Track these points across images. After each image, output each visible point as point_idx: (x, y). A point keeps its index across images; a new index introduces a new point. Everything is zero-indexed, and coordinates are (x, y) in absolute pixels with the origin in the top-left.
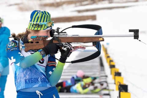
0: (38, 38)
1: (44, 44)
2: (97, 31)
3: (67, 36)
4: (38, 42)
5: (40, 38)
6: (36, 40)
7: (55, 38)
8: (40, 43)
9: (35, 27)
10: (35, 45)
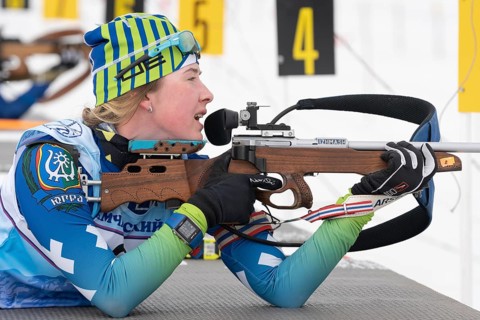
0: (163, 148)
1: (188, 179)
2: (415, 126)
3: (295, 143)
4: (162, 169)
5: (171, 149)
6: (153, 157)
7: (243, 151)
8: (173, 174)
9: (133, 77)
10: (149, 182)
